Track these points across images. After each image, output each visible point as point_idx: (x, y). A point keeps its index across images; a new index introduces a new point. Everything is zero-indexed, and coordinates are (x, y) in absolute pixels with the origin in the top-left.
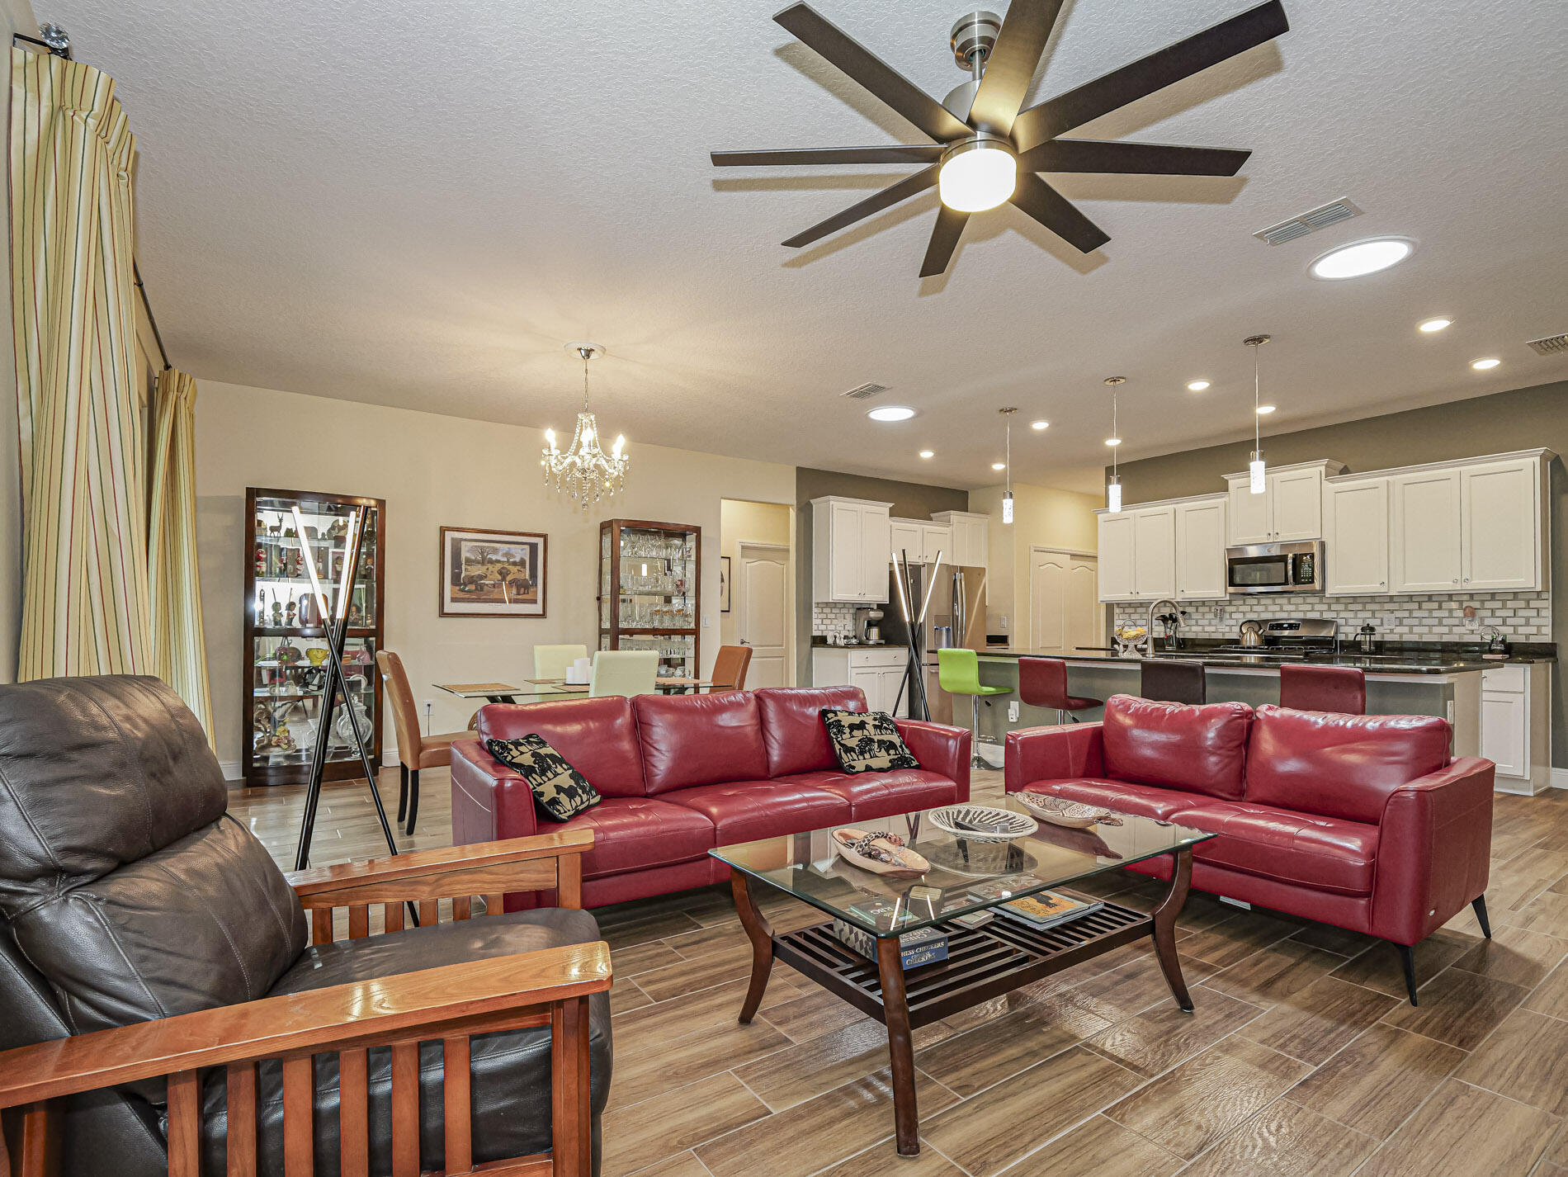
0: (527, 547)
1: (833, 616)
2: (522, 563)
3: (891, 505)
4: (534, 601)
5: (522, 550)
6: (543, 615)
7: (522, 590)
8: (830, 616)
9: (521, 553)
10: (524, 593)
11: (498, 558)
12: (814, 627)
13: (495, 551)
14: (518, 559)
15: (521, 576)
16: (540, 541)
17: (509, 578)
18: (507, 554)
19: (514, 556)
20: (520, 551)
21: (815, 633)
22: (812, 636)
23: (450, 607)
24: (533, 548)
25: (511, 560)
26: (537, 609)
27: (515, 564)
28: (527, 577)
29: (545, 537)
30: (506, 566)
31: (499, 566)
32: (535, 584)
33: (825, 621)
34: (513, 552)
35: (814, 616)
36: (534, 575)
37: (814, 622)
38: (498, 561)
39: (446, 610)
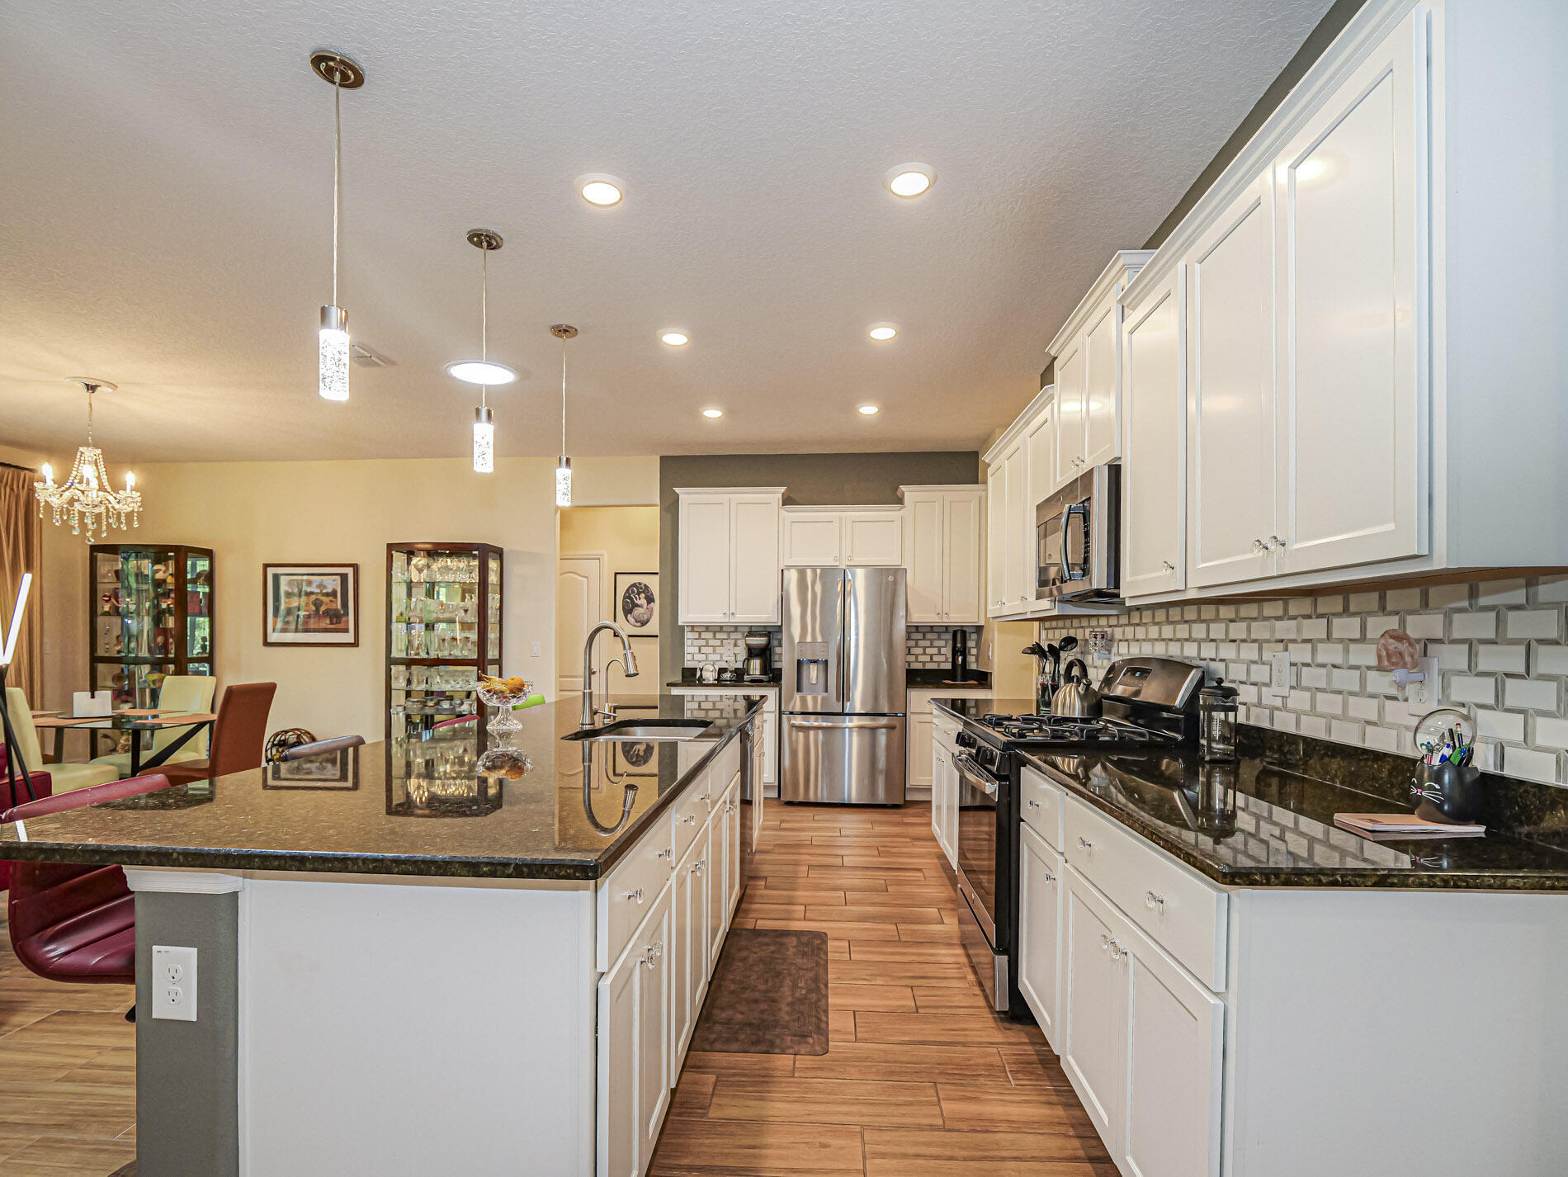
0: (338, 578)
1: (718, 643)
2: (334, 593)
3: (783, 489)
4: (346, 631)
5: (334, 580)
6: (356, 644)
7: (335, 620)
8: (711, 642)
9: (333, 584)
10: (337, 623)
11: (312, 590)
12: (688, 657)
13: (309, 583)
14: (330, 590)
15: (333, 606)
16: (350, 571)
17: (323, 608)
18: (321, 586)
19: (325, 587)
20: (331, 582)
21: (688, 665)
22: (683, 669)
23: (273, 637)
24: (344, 577)
25: (324, 591)
26: (349, 637)
27: (327, 595)
28: (339, 607)
29: (355, 567)
30: (320, 597)
31: (313, 597)
32: (346, 613)
33: (704, 650)
34: (325, 583)
35: (687, 642)
36: (345, 605)
37: (688, 649)
38: (312, 593)
39: (270, 640)
